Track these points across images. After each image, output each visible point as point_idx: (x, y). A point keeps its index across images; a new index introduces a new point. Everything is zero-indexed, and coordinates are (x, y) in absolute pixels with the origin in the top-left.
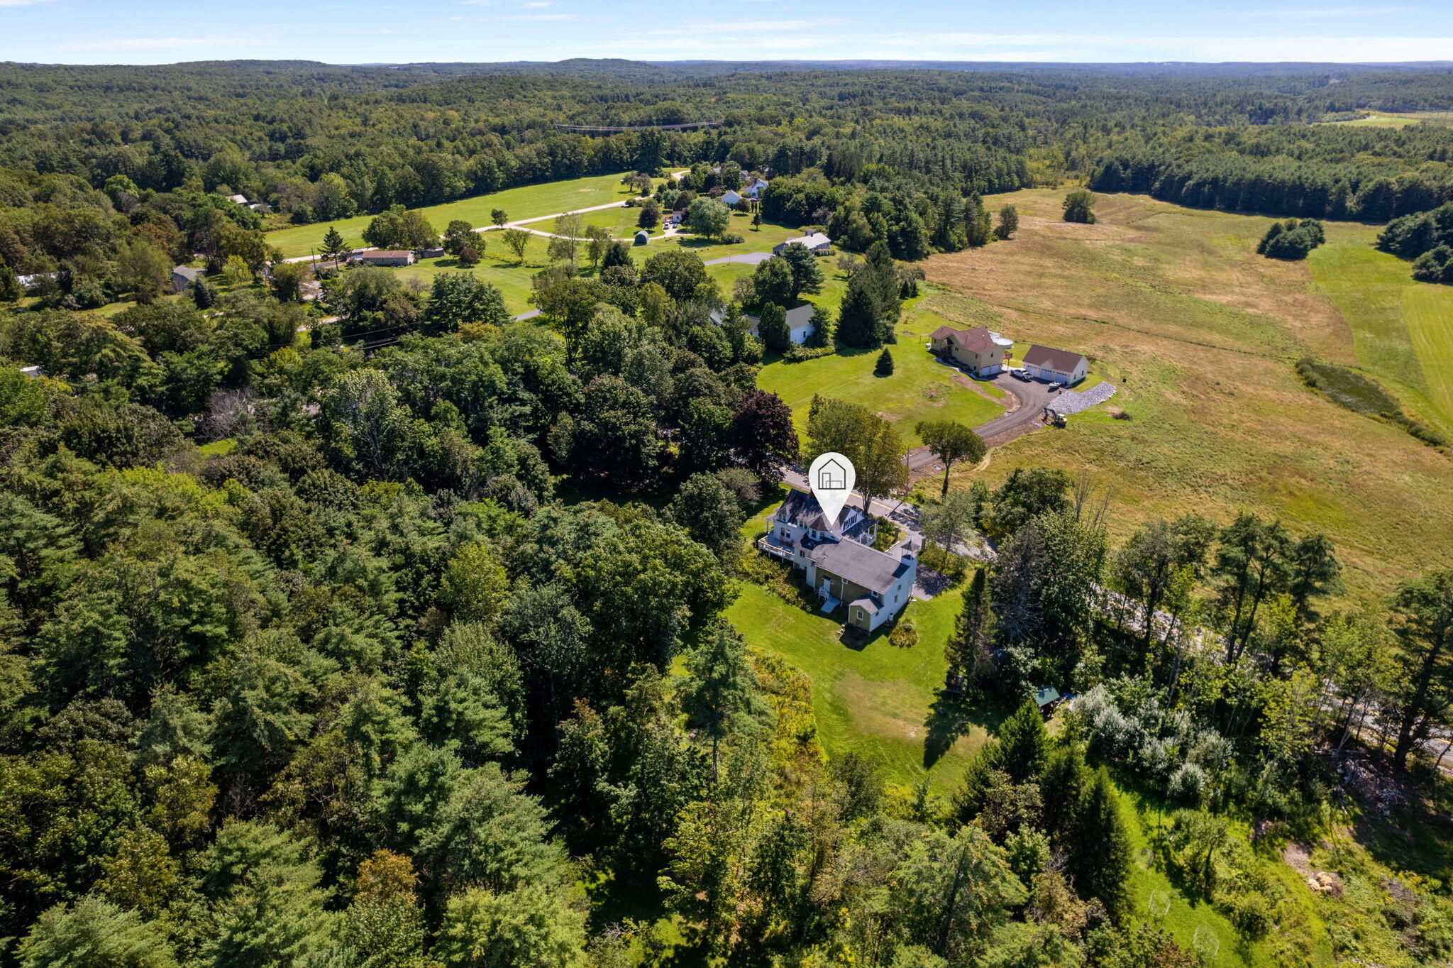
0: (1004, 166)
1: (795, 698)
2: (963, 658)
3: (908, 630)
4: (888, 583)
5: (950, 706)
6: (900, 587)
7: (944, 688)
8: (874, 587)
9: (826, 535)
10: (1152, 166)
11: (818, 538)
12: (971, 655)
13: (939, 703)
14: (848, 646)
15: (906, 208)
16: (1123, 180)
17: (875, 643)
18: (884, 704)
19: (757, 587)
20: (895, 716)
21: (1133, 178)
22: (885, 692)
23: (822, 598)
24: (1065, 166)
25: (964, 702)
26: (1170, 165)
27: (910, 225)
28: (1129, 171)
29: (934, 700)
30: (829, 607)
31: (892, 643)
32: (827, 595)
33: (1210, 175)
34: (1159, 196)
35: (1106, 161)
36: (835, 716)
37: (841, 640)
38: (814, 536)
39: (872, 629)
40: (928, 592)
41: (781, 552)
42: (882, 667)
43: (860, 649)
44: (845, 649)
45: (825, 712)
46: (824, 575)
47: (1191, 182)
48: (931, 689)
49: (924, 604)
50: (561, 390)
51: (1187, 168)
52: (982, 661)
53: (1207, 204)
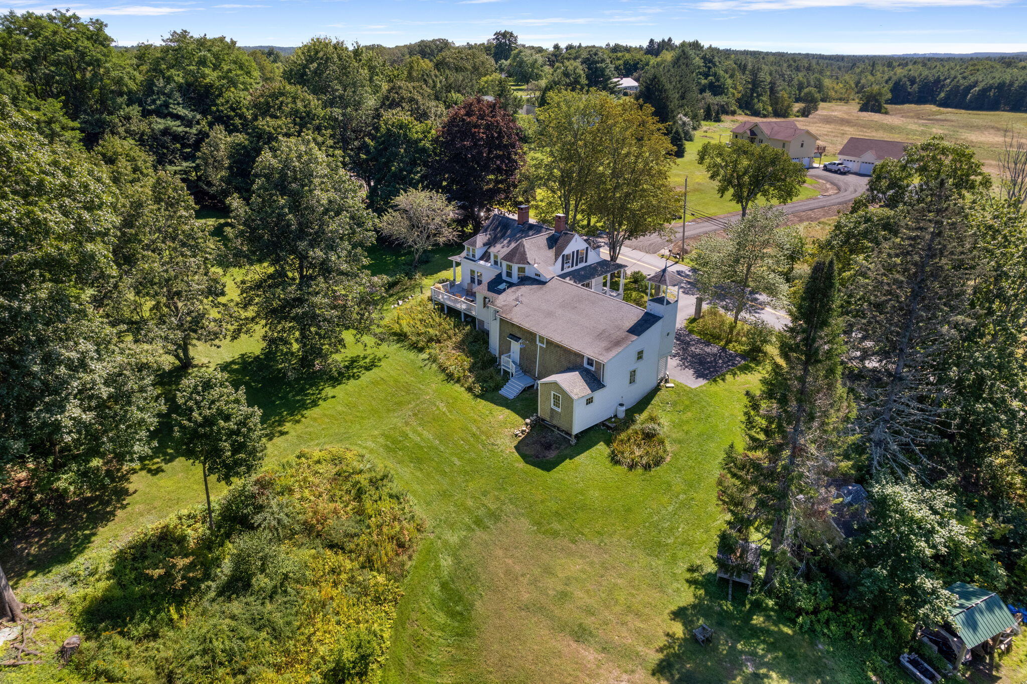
0: (805, 80)
1: (369, 564)
2: (762, 504)
3: (649, 436)
4: (617, 343)
5: (722, 619)
6: (640, 355)
7: (711, 567)
8: (589, 350)
9: (529, 272)
10: (938, 81)
11: (515, 278)
12: (783, 495)
13: (698, 608)
14: (526, 458)
15: (715, 65)
16: (909, 94)
17: (582, 458)
18: (564, 596)
19: (412, 355)
20: (581, 634)
21: (919, 92)
22: (574, 567)
23: (506, 373)
24: (856, 90)
25: (757, 606)
26: (955, 77)
27: (718, 80)
28: (915, 86)
29: (687, 597)
30: (511, 390)
31: (615, 460)
32: (512, 368)
33: (997, 81)
34: (944, 104)
35: (895, 78)
36: (441, 618)
37: (517, 448)
38: (509, 274)
39: (576, 430)
40: (699, 375)
41: (461, 304)
42: (583, 508)
43: (548, 466)
44: (521, 464)
45: (425, 603)
46: (513, 332)
47: (977, 89)
48: (681, 569)
49: (688, 392)
50: (233, 110)
51: (973, 79)
52: (811, 513)
53: (993, 106)
